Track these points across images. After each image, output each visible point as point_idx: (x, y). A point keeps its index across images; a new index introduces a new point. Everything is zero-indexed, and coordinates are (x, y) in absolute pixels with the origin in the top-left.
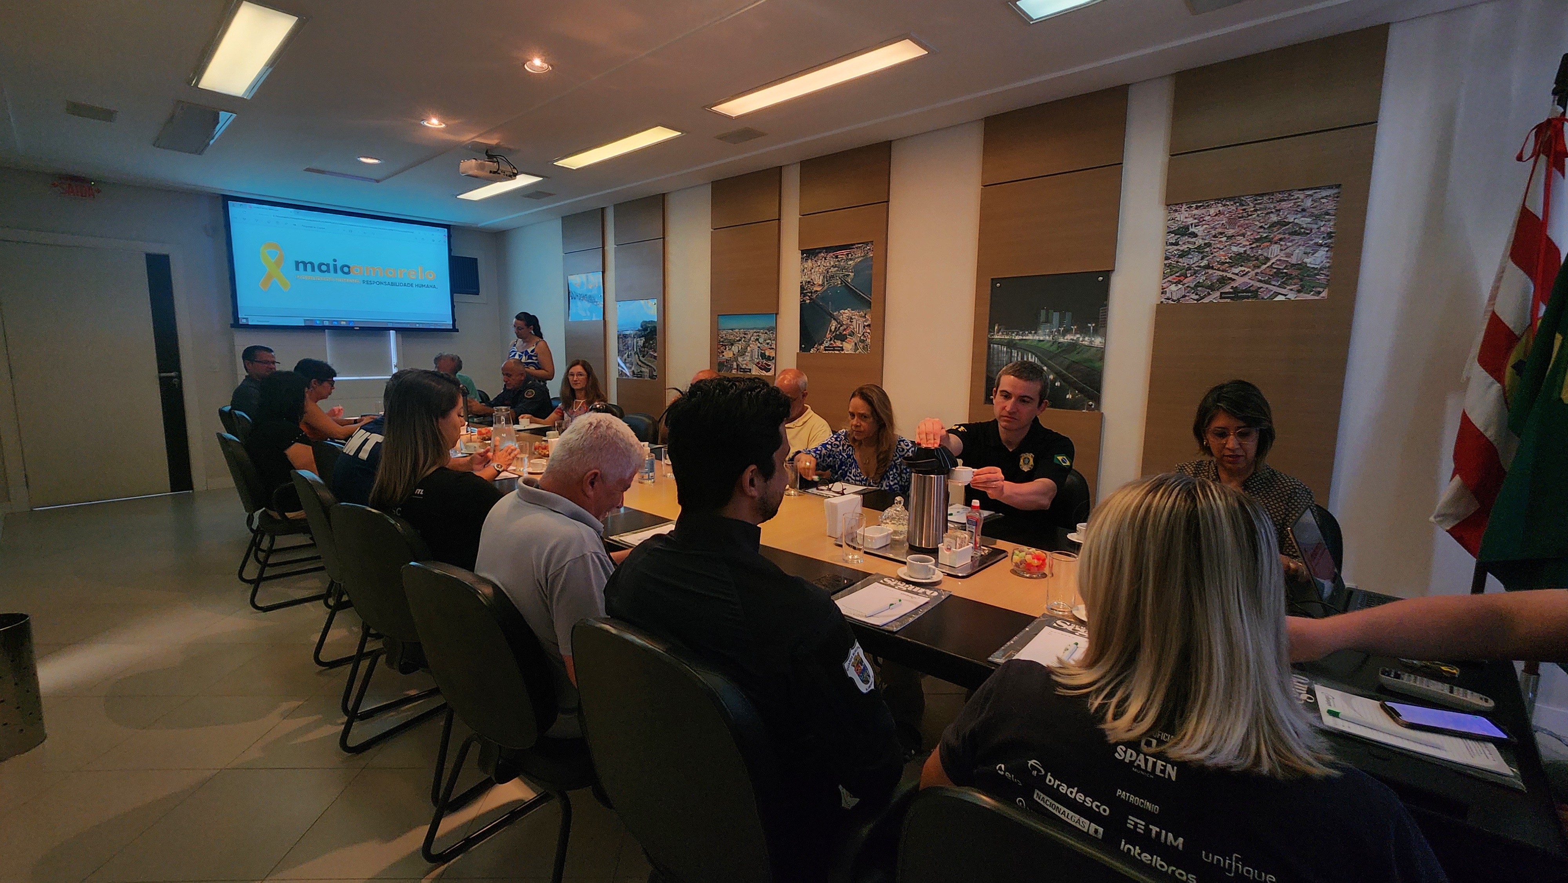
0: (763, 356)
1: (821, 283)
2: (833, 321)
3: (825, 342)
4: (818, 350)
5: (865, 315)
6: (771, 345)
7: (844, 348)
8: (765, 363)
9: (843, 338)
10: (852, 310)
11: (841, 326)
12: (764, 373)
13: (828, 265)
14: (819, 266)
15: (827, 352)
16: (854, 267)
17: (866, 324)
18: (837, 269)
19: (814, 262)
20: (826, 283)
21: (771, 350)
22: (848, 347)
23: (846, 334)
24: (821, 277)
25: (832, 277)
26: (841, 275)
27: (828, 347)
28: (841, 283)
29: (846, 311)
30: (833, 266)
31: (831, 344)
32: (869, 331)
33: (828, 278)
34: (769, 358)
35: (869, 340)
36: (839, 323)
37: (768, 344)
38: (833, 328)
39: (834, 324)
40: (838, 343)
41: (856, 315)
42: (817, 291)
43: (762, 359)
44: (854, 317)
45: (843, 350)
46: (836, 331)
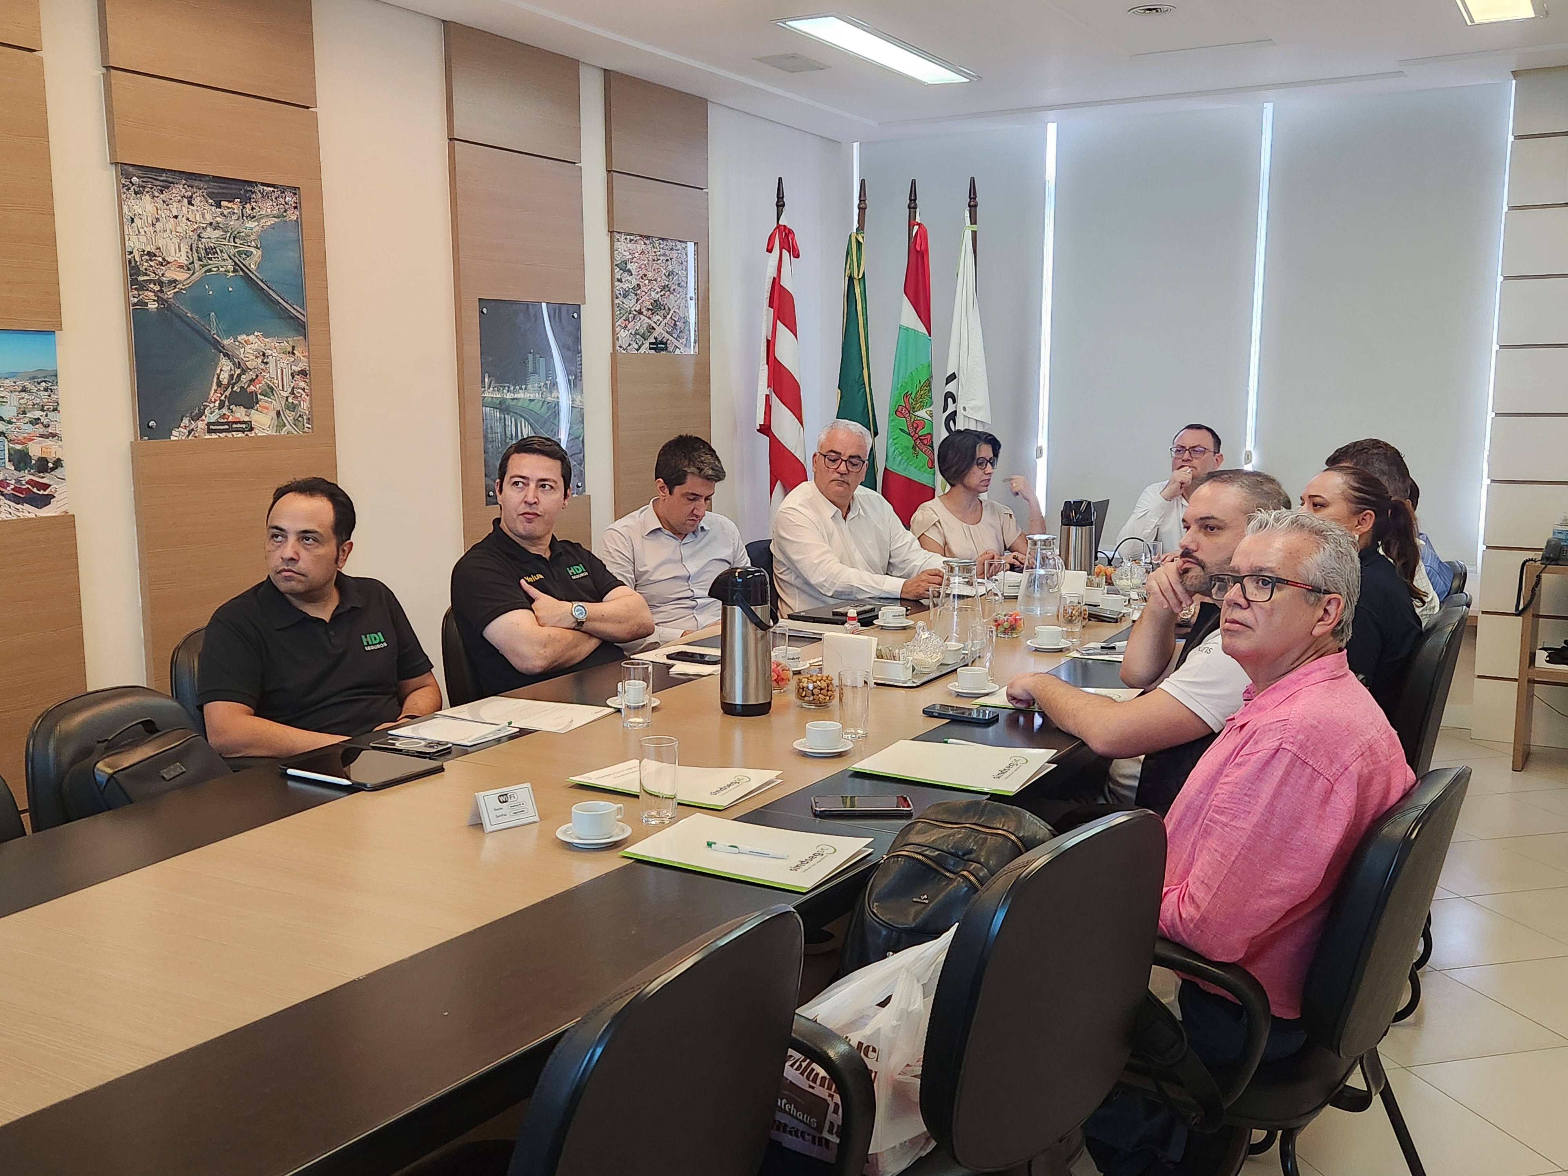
0: (19, 459)
1: (183, 260)
2: (223, 362)
3: (206, 411)
4: (190, 433)
5: (293, 347)
6: (47, 426)
7: (254, 424)
8: (31, 482)
9: (248, 401)
10: (265, 336)
11: (244, 372)
12: (29, 511)
13: (198, 218)
14: (175, 217)
15: (214, 436)
16: (259, 238)
17: (297, 369)
18: (218, 233)
20: (197, 264)
21: (48, 441)
22: (262, 419)
23: (253, 393)
24: (185, 248)
25: (211, 251)
26: (233, 251)
27: (217, 424)
28: (235, 271)
29: (252, 338)
30: (211, 224)
31: (223, 416)
32: (302, 384)
33: (203, 252)
35: (304, 405)
36: (239, 366)
37: (35, 421)
38: (224, 376)
39: (225, 369)
40: (240, 413)
41: (275, 347)
42: (172, 282)
44: (268, 352)
45: (251, 429)
46: (231, 384)
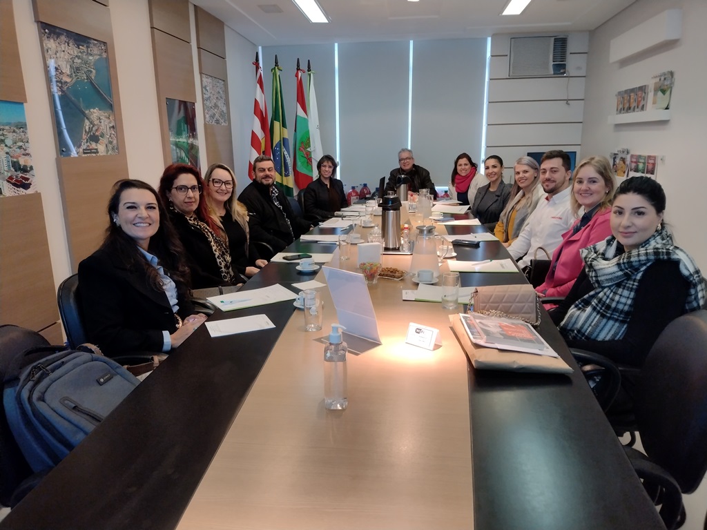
0: (16, 166)
1: (69, 73)
2: (86, 121)
3: (82, 143)
5: (109, 116)
6: (25, 150)
7: (99, 150)
8: (22, 177)
9: (95, 139)
10: (100, 110)
11: (93, 126)
12: (22, 191)
13: (72, 53)
14: (64, 51)
15: (86, 155)
16: (94, 65)
17: (111, 125)
18: (80, 61)
19: (57, 44)
20: (74, 75)
21: (27, 157)
22: (101, 148)
23: (97, 136)
24: (69, 67)
25: (78, 69)
26: (86, 70)
27: (86, 149)
28: (87, 79)
29: (95, 111)
30: (77, 56)
31: (88, 146)
32: (113, 133)
33: (75, 69)
34: (25, 170)
35: (115, 142)
36: (91, 123)
37: (20, 147)
38: (87, 128)
39: (87, 123)
40: (94, 145)
41: (103, 115)
42: (66, 82)
43: (16, 171)
44: (101, 117)
45: (98, 153)
46: (90, 131)
